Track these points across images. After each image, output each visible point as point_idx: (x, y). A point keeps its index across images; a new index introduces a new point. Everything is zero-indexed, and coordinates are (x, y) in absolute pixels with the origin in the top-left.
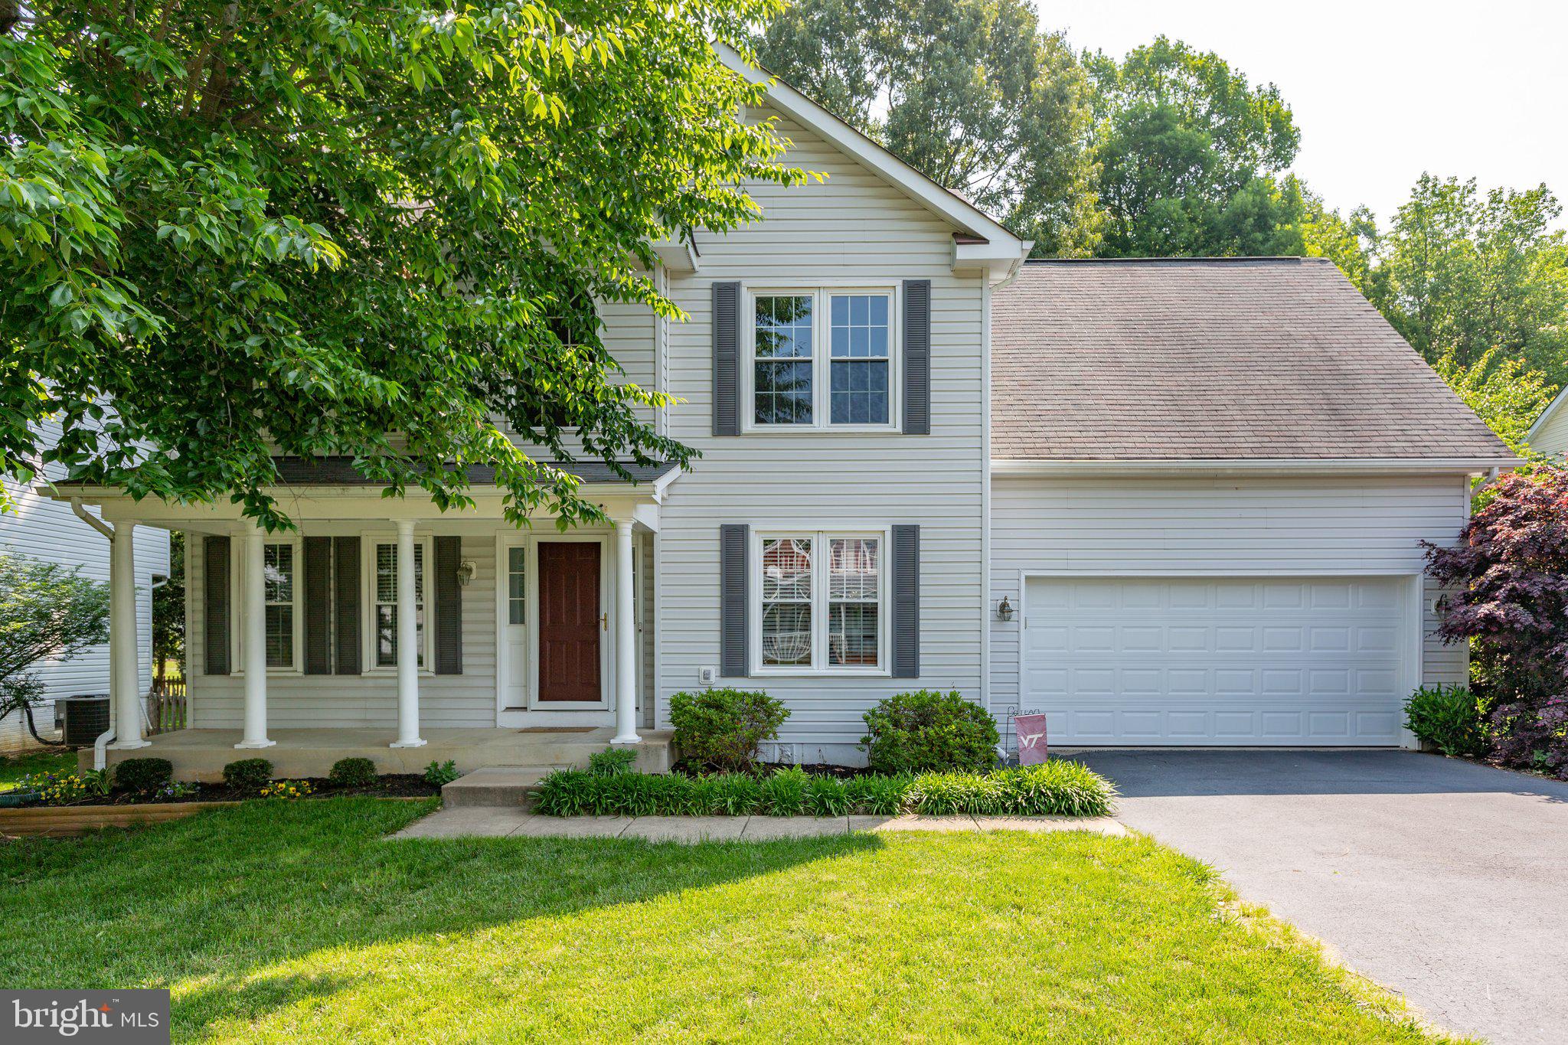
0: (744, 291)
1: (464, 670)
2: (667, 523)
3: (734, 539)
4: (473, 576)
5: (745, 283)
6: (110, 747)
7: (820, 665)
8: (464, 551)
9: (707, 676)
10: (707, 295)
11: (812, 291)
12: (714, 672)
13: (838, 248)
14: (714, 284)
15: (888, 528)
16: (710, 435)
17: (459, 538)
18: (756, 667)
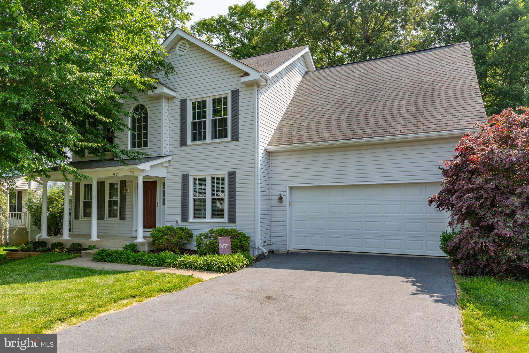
0: (188, 101)
1: (126, 219)
2: (169, 174)
3: (185, 177)
4: (128, 191)
5: (188, 98)
6: (40, 238)
7: (208, 218)
8: (127, 184)
9: (177, 221)
10: (179, 103)
11: (206, 98)
12: (179, 220)
13: (213, 83)
14: (181, 100)
15: (227, 173)
16: (179, 146)
17: (125, 181)
18: (191, 219)
